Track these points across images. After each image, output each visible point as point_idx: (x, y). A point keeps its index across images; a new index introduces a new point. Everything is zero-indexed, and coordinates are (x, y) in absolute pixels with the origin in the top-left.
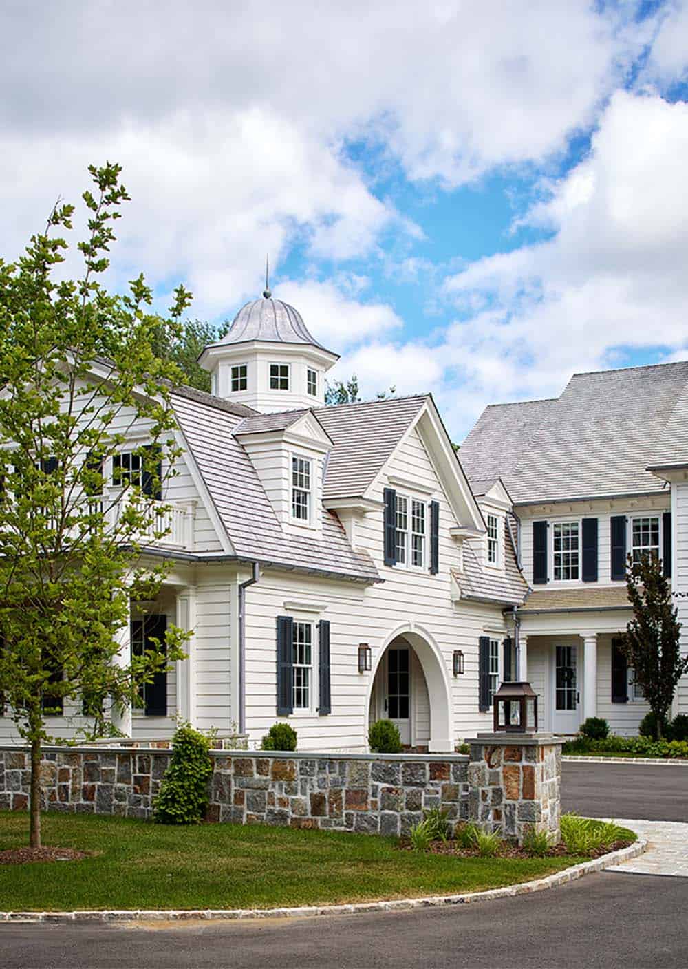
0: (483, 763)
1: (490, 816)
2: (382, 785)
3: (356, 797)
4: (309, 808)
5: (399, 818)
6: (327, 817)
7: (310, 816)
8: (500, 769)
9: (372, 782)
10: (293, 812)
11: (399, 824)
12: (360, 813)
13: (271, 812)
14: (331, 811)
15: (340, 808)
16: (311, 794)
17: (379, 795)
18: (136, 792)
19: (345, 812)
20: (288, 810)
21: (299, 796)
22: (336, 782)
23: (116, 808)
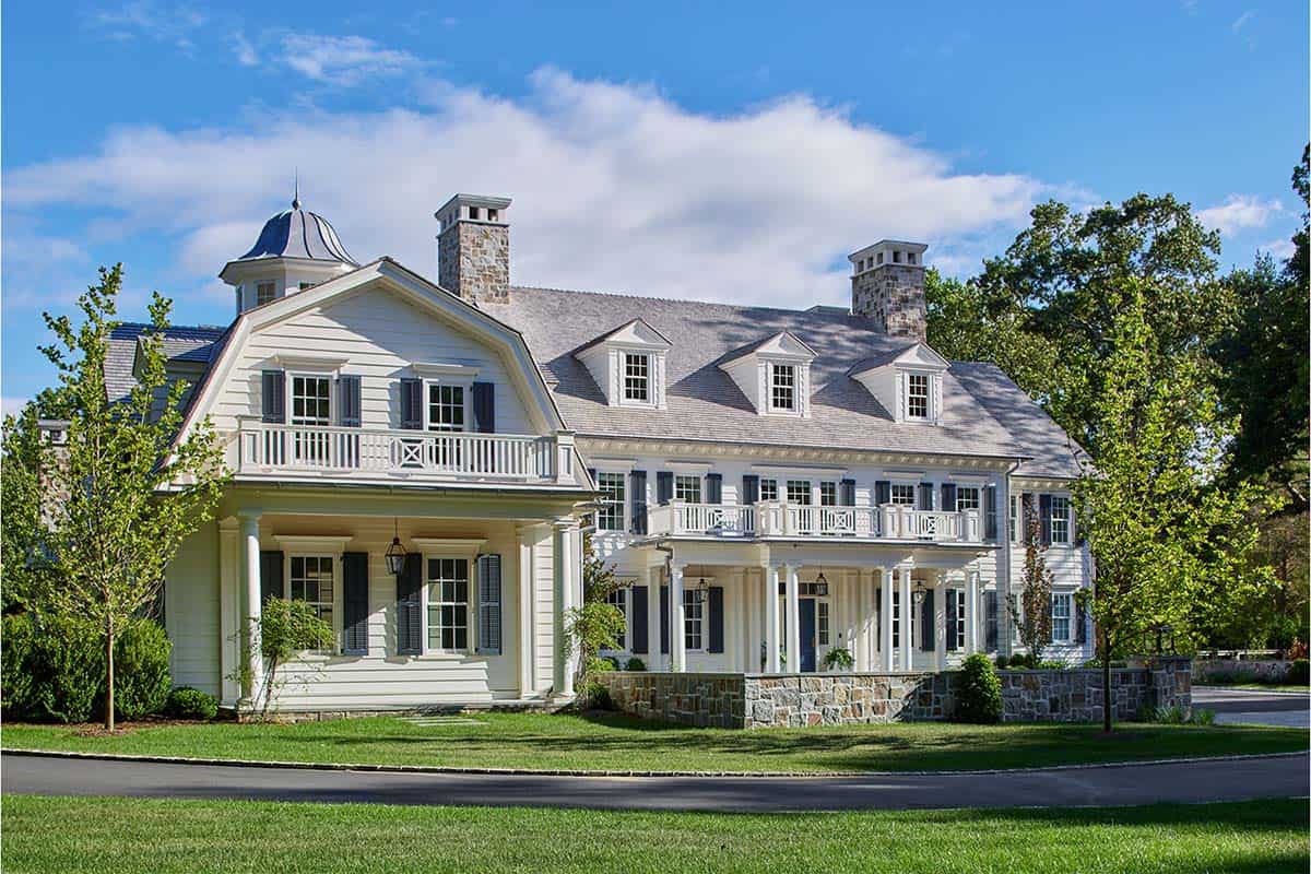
0: (1164, 671)
2: (1094, 689)
3: (1079, 698)
4: (1049, 708)
6: (1058, 714)
7: (1048, 713)
8: (1173, 675)
9: (1088, 688)
10: (1038, 711)
12: (1081, 709)
13: (1023, 713)
14: (1063, 709)
15: (1068, 706)
16: (1049, 698)
17: (1092, 696)
18: (921, 705)
19: (1071, 709)
20: (1035, 710)
21: (1041, 700)
22: (1065, 689)
23: (906, 716)
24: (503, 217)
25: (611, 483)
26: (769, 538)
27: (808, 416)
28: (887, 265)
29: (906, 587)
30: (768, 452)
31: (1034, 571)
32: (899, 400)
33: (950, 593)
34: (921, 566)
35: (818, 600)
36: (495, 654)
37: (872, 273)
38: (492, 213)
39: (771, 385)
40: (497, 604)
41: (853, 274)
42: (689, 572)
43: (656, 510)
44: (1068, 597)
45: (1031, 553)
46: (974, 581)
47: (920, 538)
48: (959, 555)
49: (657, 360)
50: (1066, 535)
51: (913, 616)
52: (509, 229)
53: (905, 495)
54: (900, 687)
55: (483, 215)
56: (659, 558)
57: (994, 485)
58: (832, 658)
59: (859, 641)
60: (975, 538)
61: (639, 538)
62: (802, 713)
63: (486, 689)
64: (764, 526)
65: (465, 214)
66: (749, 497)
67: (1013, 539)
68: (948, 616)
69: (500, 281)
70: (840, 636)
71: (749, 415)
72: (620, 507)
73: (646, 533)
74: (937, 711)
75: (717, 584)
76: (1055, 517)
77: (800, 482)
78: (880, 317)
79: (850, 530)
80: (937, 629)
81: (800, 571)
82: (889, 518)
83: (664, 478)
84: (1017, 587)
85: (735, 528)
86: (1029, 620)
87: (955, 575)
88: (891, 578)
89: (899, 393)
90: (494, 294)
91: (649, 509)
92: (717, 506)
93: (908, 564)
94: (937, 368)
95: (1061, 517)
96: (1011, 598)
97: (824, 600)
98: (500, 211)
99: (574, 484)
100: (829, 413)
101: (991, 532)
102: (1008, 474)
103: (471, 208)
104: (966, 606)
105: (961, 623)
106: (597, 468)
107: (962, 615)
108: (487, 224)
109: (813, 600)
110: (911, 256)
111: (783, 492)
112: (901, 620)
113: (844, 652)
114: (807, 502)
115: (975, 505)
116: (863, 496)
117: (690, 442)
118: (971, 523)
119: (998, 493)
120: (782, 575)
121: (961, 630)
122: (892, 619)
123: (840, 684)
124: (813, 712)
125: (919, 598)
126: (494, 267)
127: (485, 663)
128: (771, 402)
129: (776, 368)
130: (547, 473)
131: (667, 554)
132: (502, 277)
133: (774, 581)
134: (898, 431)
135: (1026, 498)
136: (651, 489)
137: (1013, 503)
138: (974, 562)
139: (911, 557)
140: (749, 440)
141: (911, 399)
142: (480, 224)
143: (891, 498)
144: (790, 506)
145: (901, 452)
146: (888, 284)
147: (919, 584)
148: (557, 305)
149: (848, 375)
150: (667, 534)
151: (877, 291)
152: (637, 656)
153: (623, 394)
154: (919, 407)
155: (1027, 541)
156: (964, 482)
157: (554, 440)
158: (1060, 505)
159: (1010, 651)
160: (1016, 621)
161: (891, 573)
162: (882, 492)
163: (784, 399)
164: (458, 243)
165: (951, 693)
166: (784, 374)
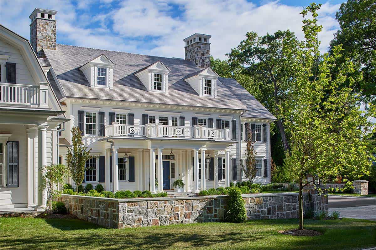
1: (319, 210)
2: (286, 204)
3: (280, 208)
4: (267, 212)
5: (291, 213)
6: (271, 215)
7: (267, 215)
9: (284, 203)
10: (262, 214)
11: (291, 215)
12: (281, 213)
13: (255, 215)
14: (273, 213)
15: (275, 211)
16: (267, 208)
17: (286, 206)
18: (208, 213)
19: (277, 213)
20: (260, 214)
21: (264, 209)
22: (274, 204)
23: (199, 220)
24: (54, 17)
25: (91, 117)
26: (151, 138)
27: (167, 93)
28: (197, 42)
29: (204, 156)
30: (152, 106)
31: (250, 151)
32: (201, 88)
33: (220, 159)
34: (209, 149)
35: (171, 162)
36: (15, 187)
37: (192, 45)
38: (50, 16)
39: (154, 81)
40: (17, 164)
41: (185, 46)
42: (120, 151)
43: (108, 127)
44: (261, 160)
45: (249, 145)
46: (228, 154)
47: (208, 139)
48: (223, 145)
49: (110, 70)
50: (260, 138)
51: (206, 168)
52: (56, 22)
53: (203, 122)
54: (197, 205)
55: (46, 17)
56: (108, 145)
57: (235, 119)
58: (176, 183)
59: (186, 177)
60: (229, 138)
61: (102, 138)
62: (149, 219)
63: (11, 203)
64: (149, 134)
65: (39, 16)
66: (145, 122)
67: (242, 140)
68: (219, 168)
69: (52, 42)
70: (179, 175)
71: (145, 92)
72: (94, 126)
73: (104, 136)
74: (216, 216)
75: (132, 155)
76: (256, 132)
77: (164, 117)
78: (195, 61)
79: (182, 135)
80: (215, 173)
81: (163, 151)
82: (197, 131)
83: (112, 115)
84: (244, 157)
85: (138, 134)
86: (248, 170)
87: (221, 152)
88: (198, 153)
89: (201, 86)
90: (50, 46)
91: (105, 126)
92: (132, 126)
93: (204, 148)
94: (214, 77)
95: (258, 132)
96: (241, 160)
97: (173, 161)
98: (53, 15)
99: (48, 108)
100: (175, 92)
101: (234, 137)
102: (240, 116)
103: (41, 14)
104: (226, 164)
105: (224, 170)
106: (85, 110)
107: (224, 167)
108: (48, 20)
109: (169, 161)
110: (205, 40)
111: (157, 121)
112: (202, 169)
113: (181, 181)
114: (167, 124)
115: (228, 127)
116: (188, 123)
117: (121, 101)
118: (227, 133)
119: (237, 123)
120: (156, 152)
121: (224, 172)
122: (198, 169)
123: (168, 204)
124: (154, 218)
125: (208, 161)
126: (50, 36)
127: (11, 191)
128: (153, 88)
129: (155, 75)
130: (35, 103)
131: (111, 144)
132: (53, 40)
133: (153, 154)
134: (200, 99)
135: (246, 125)
136: (106, 119)
137: (242, 126)
138: (229, 148)
139: (205, 146)
140: (144, 101)
141: (205, 88)
142: (45, 20)
143: (198, 124)
144: (159, 126)
145: (202, 107)
146: (197, 49)
147: (208, 155)
148: (75, 51)
149: (183, 80)
150: (112, 136)
151: (193, 51)
152: (101, 183)
153: (96, 82)
154: (208, 91)
155: (247, 140)
156: (224, 118)
157: (39, 87)
158: (258, 128)
159: (241, 180)
160: (243, 169)
161: (198, 151)
162: (195, 121)
163: (158, 86)
164: (36, 27)
165: (222, 207)
166: (158, 77)
